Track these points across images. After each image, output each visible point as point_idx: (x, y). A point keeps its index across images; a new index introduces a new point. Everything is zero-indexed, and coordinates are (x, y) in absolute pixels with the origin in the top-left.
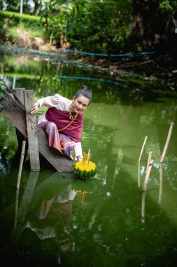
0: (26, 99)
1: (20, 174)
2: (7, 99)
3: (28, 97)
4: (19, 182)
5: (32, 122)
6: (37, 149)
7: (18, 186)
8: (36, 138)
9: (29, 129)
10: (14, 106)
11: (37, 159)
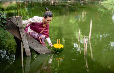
0: (18, 22)
1: (22, 59)
2: (8, 23)
3: (18, 20)
4: (23, 63)
5: (22, 32)
6: (28, 45)
7: (23, 65)
8: (27, 40)
9: (22, 36)
10: (12, 26)
11: (29, 50)
